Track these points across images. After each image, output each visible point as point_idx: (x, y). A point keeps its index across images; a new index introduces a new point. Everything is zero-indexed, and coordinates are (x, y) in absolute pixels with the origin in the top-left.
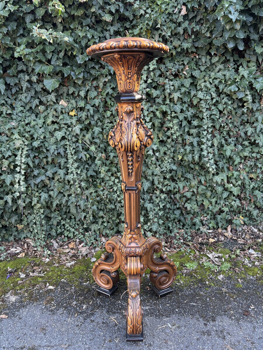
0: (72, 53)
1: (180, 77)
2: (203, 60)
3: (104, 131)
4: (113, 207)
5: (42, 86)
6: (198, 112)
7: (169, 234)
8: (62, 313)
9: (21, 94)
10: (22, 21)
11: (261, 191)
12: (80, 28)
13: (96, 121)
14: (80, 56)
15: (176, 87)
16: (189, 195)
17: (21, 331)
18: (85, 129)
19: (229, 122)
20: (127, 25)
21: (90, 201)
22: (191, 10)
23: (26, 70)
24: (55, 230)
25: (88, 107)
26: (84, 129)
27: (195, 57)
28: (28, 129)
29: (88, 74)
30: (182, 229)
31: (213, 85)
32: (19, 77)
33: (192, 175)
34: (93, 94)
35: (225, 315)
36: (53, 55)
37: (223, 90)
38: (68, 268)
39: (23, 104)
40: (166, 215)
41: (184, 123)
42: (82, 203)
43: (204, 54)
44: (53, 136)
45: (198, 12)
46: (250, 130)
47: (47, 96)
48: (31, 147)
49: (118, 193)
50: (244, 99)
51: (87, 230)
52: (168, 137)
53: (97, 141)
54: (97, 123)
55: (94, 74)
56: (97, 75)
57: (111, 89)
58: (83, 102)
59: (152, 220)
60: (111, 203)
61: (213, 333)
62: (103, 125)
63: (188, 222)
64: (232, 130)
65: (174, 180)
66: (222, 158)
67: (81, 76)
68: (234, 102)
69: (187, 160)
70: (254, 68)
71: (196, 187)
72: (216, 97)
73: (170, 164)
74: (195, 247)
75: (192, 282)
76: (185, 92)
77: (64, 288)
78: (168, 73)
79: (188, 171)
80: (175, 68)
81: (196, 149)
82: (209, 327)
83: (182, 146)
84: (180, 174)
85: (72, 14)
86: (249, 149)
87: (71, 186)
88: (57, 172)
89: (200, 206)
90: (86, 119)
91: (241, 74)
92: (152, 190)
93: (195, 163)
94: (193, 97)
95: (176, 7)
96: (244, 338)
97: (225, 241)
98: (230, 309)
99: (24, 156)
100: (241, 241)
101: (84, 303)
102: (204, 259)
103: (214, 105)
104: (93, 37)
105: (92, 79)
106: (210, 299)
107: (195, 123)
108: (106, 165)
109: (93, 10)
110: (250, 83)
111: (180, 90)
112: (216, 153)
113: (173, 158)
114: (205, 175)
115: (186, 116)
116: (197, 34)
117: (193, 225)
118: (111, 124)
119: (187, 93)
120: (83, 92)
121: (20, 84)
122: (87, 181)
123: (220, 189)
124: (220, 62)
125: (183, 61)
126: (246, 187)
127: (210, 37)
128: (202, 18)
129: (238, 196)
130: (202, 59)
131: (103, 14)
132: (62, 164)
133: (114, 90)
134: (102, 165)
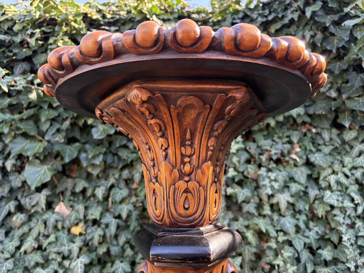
0: (86, 122)
2: (326, 136)
6: (328, 231)
13: (122, 247)
15: (282, 184)
18: (99, 263)
25: (108, 218)
26: (95, 262)
27: (309, 130)
31: (352, 180)
34: (121, 193)
36: (51, 125)
41: (305, 256)
43: (326, 126)
54: (124, 251)
55: (124, 157)
58: (100, 208)
72: (362, 202)
76: (298, 193)
78: (264, 158)
80: (276, 149)
90: (100, 243)
94: (314, 202)
105: (120, 166)
107: (327, 254)
111: (288, 187)
119: (302, 194)
120: (102, 190)
124: (360, 140)
125: (288, 137)
130: (323, 135)
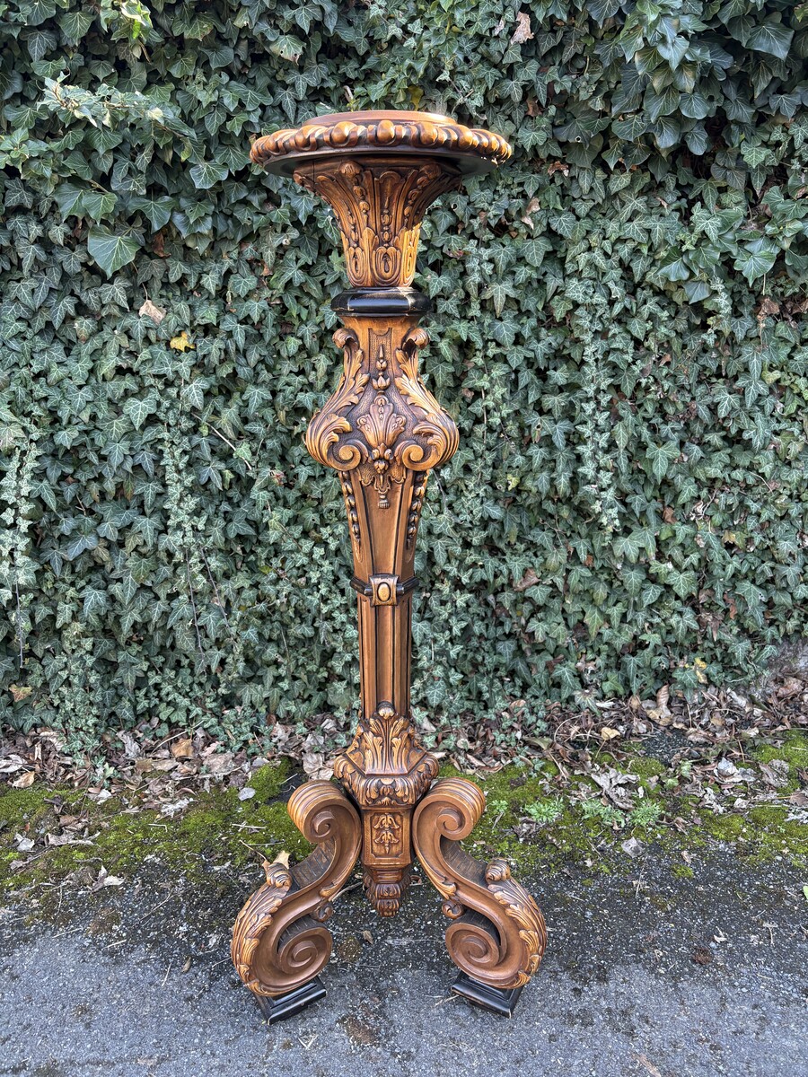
0: (176, 157)
1: (514, 234)
2: (585, 183)
3: (280, 398)
4: (309, 632)
5: (82, 258)
6: (567, 344)
7: (480, 714)
8: (144, 961)
9: (18, 281)
10: (17, 53)
11: (758, 583)
12: (200, 77)
13: (254, 368)
14: (203, 166)
15: (502, 266)
16: (540, 595)
17: (15, 1018)
18: (220, 392)
19: (664, 374)
20: (350, 69)
21: (235, 615)
22: (547, 28)
23: (34, 206)
24: (129, 700)
25: (229, 323)
26: (215, 391)
27: (560, 172)
28: (40, 391)
29: (230, 222)
30: (522, 697)
31: (614, 261)
32: (9, 228)
33: (551, 535)
34: (244, 283)
35: (637, 962)
36: (115, 161)
37: (644, 275)
38: (167, 819)
39: (23, 312)
40: (470, 655)
41: (526, 377)
42: (210, 620)
43: (588, 165)
44: (119, 413)
45: (568, 35)
46: (725, 399)
47: (100, 290)
48: (50, 447)
49: (323, 590)
50: (708, 306)
51: (229, 701)
52: (477, 417)
53: (257, 428)
54: (258, 374)
55: (245, 221)
56: (255, 227)
57: (300, 268)
58: (214, 308)
59: (427, 671)
60: (303, 620)
61: (599, 1018)
62: (276, 378)
63: (540, 675)
64: (671, 398)
65: (494, 551)
66: (642, 482)
67: (205, 228)
68: (677, 313)
69: (534, 490)
70: (739, 210)
71: (562, 572)
72: (623, 297)
73: (482, 503)
74: (556, 752)
75: (544, 861)
76: (529, 282)
77: (151, 883)
78: (476, 223)
79: (537, 523)
80: (498, 207)
81: (563, 455)
82: (587, 999)
83: (521, 446)
84: (512, 531)
85: (176, 33)
86: (723, 456)
87: (176, 569)
88: (132, 523)
89: (576, 628)
90: (222, 362)
91: (698, 230)
92: (427, 580)
93: (559, 500)
94: (553, 296)
95: (499, 17)
96: (692, 1031)
97: (649, 734)
98: (653, 944)
99: (28, 476)
100: (696, 735)
101: (212, 929)
102: (585, 789)
103: (619, 320)
104: (242, 105)
105: (239, 238)
106: (595, 912)
107: (559, 376)
108: (286, 505)
109: (241, 21)
110: (727, 258)
111: (514, 273)
112: (624, 469)
113: (491, 484)
114: (590, 536)
115: (531, 355)
116: (564, 102)
117: (553, 685)
118: (301, 376)
119: (535, 285)
120: (213, 278)
121: (14, 250)
122: (228, 553)
123: (633, 578)
124: (636, 191)
125: (521, 184)
126: (715, 573)
127: (603, 114)
128: (580, 52)
129: (691, 600)
130: (580, 180)
131: (274, 35)
132: (149, 500)
133: (309, 273)
134: (274, 502)
